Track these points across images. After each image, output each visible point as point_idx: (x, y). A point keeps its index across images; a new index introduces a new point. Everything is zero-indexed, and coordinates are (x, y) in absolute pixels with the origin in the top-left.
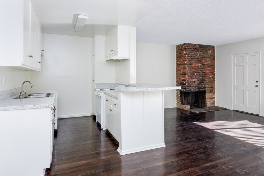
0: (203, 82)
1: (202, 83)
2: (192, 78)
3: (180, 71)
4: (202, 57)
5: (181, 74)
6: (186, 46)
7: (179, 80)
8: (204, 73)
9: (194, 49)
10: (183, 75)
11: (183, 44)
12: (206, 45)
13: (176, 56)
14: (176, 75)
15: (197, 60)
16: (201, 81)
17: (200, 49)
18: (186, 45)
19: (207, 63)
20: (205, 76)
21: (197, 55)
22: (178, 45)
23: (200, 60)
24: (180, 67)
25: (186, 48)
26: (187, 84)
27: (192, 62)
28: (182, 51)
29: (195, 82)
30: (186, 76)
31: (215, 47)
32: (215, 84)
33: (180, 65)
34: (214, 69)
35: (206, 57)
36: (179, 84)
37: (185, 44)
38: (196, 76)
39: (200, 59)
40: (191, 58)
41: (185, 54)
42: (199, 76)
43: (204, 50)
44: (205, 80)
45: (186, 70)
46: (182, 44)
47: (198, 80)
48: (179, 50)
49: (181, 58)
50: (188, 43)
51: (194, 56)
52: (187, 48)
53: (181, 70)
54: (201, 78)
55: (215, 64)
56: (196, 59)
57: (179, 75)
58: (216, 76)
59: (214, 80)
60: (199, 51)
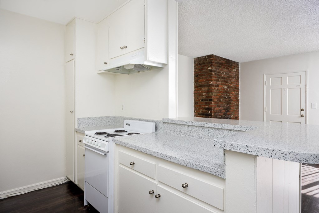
0: (228, 111)
1: (228, 113)
2: (218, 106)
3: (201, 95)
4: (228, 76)
5: (202, 100)
6: (212, 58)
7: (199, 109)
8: (229, 99)
10: (207, 102)
11: (207, 56)
12: (231, 61)
13: (193, 74)
14: (195, 101)
15: (223, 80)
16: (226, 110)
17: (226, 65)
19: (232, 85)
20: (230, 103)
21: (223, 73)
22: (198, 58)
24: (201, 89)
27: (219, 82)
28: (206, 66)
30: (213, 103)
31: (240, 64)
33: (201, 86)
34: (238, 94)
35: (232, 77)
36: (199, 114)
38: (222, 103)
39: (226, 79)
40: (218, 77)
41: (211, 71)
42: (225, 103)
43: (230, 67)
44: (230, 109)
45: (212, 94)
47: (224, 109)
48: (200, 64)
49: (203, 77)
50: (215, 55)
51: (220, 74)
52: (213, 63)
53: (204, 94)
54: (227, 106)
55: (239, 87)
56: (222, 78)
57: (199, 101)
58: (240, 103)
59: (238, 109)
60: (225, 68)
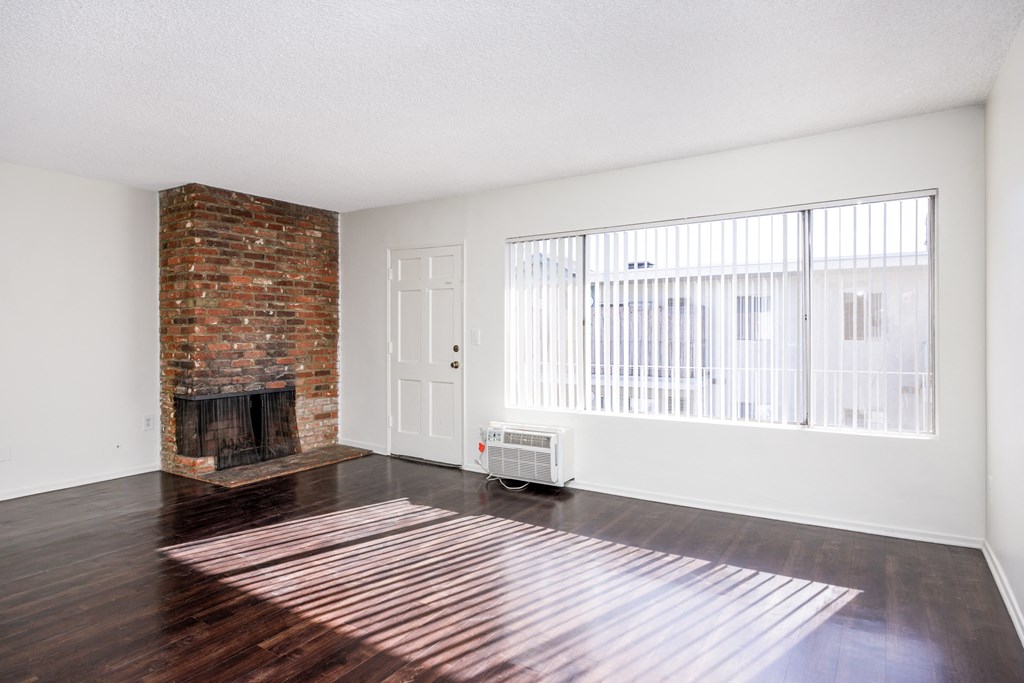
0: (280, 354)
1: (279, 359)
2: (225, 338)
3: (172, 305)
4: (278, 251)
5: (175, 321)
6: (193, 195)
7: (170, 348)
8: (285, 318)
9: (239, 213)
10: (184, 326)
11: (185, 186)
12: (297, 206)
13: (158, 240)
14: (161, 324)
15: (253, 261)
16: (272, 351)
17: (271, 219)
18: (193, 192)
19: (301, 278)
20: (293, 330)
21: (253, 241)
22: (168, 191)
23: (266, 261)
24: (172, 287)
25: (193, 207)
26: (197, 365)
27: (229, 268)
28: (182, 216)
29: (241, 354)
30: (197, 329)
31: (339, 217)
32: (339, 358)
33: (173, 278)
34: (334, 303)
35: (299, 254)
36: (169, 364)
37: (190, 188)
38: (246, 329)
39: (269, 258)
40: (224, 253)
41: (192, 233)
42: (262, 328)
43: (286, 223)
44: (293, 346)
45: (195, 302)
46: (181, 187)
47: (258, 347)
48: (171, 211)
49: (177, 249)
50: (207, 187)
51: (235, 242)
52: (199, 207)
53: (178, 302)
54: (272, 338)
55: (337, 283)
56: (247, 256)
57: (169, 322)
58: (339, 330)
59: (335, 346)
60: (262, 226)
